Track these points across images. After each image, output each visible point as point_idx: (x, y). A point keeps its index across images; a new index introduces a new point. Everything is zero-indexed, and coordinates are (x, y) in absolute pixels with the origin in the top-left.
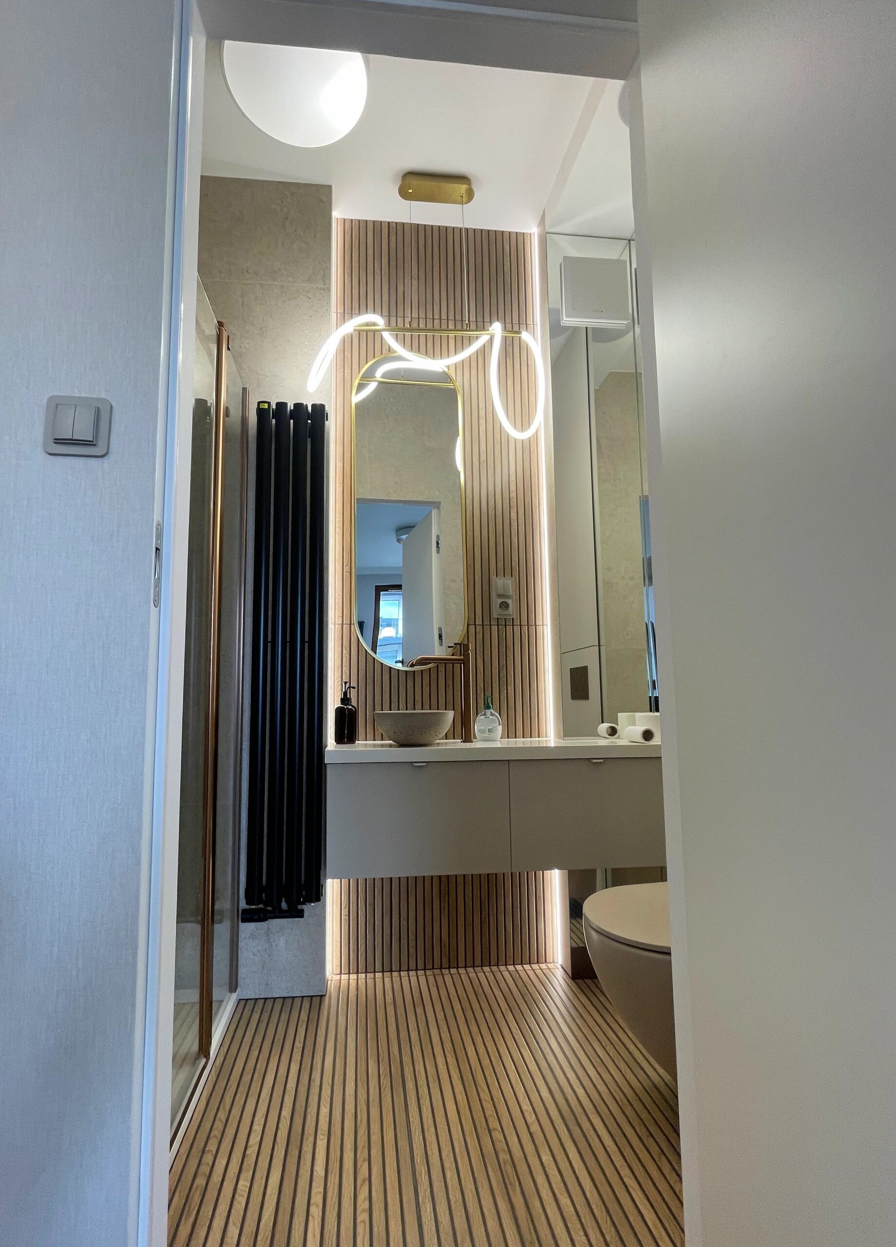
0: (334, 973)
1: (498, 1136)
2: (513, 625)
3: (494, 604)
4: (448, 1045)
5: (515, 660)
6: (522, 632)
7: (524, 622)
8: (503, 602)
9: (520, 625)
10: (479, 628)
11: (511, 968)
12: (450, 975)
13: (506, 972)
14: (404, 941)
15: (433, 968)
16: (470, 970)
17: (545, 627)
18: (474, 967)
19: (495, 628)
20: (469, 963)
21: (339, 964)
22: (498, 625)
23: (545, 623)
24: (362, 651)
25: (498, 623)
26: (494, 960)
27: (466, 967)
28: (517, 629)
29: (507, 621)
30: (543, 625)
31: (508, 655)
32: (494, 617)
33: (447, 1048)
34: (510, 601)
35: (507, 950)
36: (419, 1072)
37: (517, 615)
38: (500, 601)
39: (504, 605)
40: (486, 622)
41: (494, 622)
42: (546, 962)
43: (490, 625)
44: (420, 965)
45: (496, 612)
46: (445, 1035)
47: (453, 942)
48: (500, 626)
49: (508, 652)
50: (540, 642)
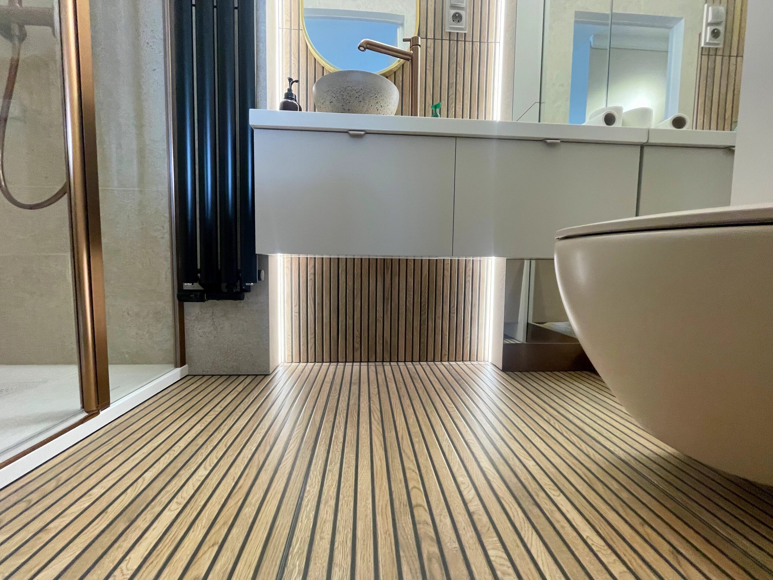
0: (286, 362)
1: (422, 515)
2: (465, 41)
3: (447, 16)
4: (376, 415)
5: (465, 78)
6: (474, 49)
7: (477, 39)
8: (457, 13)
9: (473, 42)
10: (430, 42)
11: (446, 363)
12: (390, 366)
13: (442, 366)
14: (350, 338)
15: (376, 361)
16: (409, 364)
17: (497, 44)
18: (412, 361)
19: (446, 43)
20: (409, 357)
21: (291, 354)
22: (450, 40)
23: (498, 40)
24: (311, 59)
25: (450, 38)
26: (431, 356)
27: (405, 361)
28: (469, 45)
29: (459, 37)
30: (495, 42)
31: (458, 72)
32: (446, 31)
33: (374, 417)
34: (463, 13)
35: (443, 349)
36: (336, 437)
37: (469, 30)
38: (453, 12)
39: (457, 18)
40: (438, 36)
41: (446, 37)
42: (477, 360)
43: (442, 40)
44: (364, 358)
45: (450, 26)
46: (375, 407)
47: (394, 339)
48: (452, 42)
49: (458, 69)
50: (491, 61)
